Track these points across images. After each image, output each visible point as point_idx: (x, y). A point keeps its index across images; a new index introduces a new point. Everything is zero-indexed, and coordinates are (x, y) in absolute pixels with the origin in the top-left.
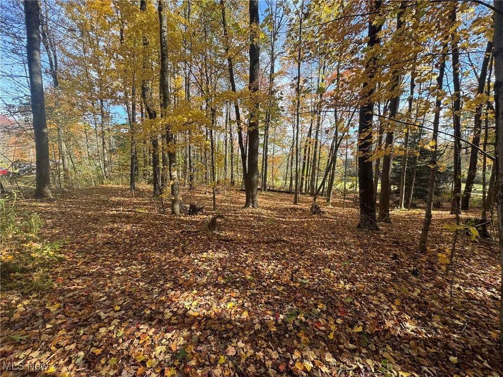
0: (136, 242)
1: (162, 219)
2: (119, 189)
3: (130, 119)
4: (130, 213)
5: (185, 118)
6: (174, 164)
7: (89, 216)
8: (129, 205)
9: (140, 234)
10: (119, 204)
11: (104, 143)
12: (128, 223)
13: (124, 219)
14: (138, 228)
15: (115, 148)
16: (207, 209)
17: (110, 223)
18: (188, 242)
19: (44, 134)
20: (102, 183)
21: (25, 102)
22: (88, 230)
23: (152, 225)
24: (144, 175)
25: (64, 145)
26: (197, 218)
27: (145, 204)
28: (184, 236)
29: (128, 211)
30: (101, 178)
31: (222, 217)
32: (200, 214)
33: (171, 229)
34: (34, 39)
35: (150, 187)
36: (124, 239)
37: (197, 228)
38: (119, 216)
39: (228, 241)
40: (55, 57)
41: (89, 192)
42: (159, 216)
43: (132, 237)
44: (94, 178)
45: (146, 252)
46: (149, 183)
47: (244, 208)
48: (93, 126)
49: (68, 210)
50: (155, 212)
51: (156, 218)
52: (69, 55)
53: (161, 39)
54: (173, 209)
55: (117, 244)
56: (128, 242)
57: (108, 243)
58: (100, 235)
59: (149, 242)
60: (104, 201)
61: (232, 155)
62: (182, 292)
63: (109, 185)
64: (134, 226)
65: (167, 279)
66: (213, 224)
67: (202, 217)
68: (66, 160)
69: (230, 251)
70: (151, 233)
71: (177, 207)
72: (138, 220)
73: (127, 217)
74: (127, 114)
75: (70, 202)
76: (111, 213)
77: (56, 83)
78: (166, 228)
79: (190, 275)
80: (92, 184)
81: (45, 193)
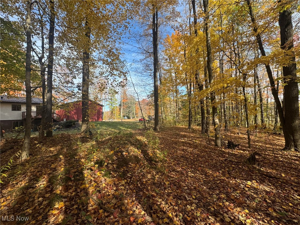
0: (197, 159)
1: (210, 148)
2: (183, 128)
3: (188, 92)
4: (191, 142)
5: (225, 85)
6: (216, 114)
7: (173, 141)
8: (189, 137)
9: (198, 155)
10: (184, 136)
11: (177, 105)
12: (191, 147)
13: (188, 145)
14: (196, 151)
15: (181, 107)
16: (242, 146)
17: (182, 146)
18: (231, 168)
19: (158, 104)
20: (176, 125)
21: (152, 93)
22: (174, 148)
23: (204, 151)
24: (195, 120)
25: (162, 108)
26: (236, 151)
27: (198, 138)
28: (228, 163)
29: (190, 141)
30: (175, 122)
31: (259, 155)
32: (237, 149)
33: (217, 156)
34: (156, 68)
35: (199, 128)
36: (190, 157)
37: (237, 159)
38: (185, 143)
39: (272, 177)
40: (161, 72)
41: (171, 129)
42: (207, 146)
43: (194, 156)
44: (173, 122)
45: (203, 167)
46: (198, 125)
47: (284, 150)
48: (172, 98)
49: (165, 137)
50: (204, 143)
51: (205, 147)
52: (165, 70)
53: (207, 44)
54: (216, 143)
55: (187, 158)
56: (192, 158)
57: (183, 157)
58: (179, 152)
59: (204, 161)
60: (178, 134)
61: (261, 105)
62: (236, 207)
63: (179, 126)
64: (194, 150)
65: (221, 191)
66: (252, 159)
67: (239, 151)
68: (163, 114)
69: (276, 187)
70: (204, 156)
71: (219, 142)
72: (196, 147)
73: (190, 144)
74: (187, 89)
75: (165, 133)
76: (182, 141)
77: (161, 83)
78: (213, 155)
79: (239, 195)
80: (171, 125)
81: (157, 128)
